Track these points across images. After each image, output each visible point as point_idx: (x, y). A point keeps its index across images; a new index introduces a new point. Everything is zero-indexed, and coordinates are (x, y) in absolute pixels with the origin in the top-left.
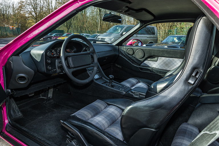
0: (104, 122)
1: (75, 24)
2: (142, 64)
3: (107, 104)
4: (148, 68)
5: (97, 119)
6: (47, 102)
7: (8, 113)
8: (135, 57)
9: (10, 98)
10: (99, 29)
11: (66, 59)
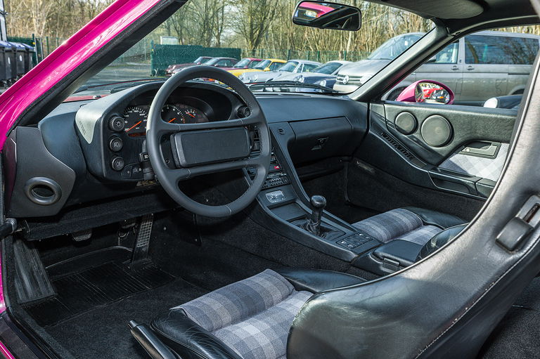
0: (264, 341)
1: (275, 29)
2: (444, 166)
3: (292, 287)
4: (462, 179)
5: (245, 328)
6: (131, 261)
7: (5, 283)
8: (418, 141)
9: (14, 241)
10: (350, 47)
11: (164, 139)
